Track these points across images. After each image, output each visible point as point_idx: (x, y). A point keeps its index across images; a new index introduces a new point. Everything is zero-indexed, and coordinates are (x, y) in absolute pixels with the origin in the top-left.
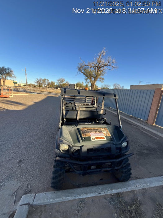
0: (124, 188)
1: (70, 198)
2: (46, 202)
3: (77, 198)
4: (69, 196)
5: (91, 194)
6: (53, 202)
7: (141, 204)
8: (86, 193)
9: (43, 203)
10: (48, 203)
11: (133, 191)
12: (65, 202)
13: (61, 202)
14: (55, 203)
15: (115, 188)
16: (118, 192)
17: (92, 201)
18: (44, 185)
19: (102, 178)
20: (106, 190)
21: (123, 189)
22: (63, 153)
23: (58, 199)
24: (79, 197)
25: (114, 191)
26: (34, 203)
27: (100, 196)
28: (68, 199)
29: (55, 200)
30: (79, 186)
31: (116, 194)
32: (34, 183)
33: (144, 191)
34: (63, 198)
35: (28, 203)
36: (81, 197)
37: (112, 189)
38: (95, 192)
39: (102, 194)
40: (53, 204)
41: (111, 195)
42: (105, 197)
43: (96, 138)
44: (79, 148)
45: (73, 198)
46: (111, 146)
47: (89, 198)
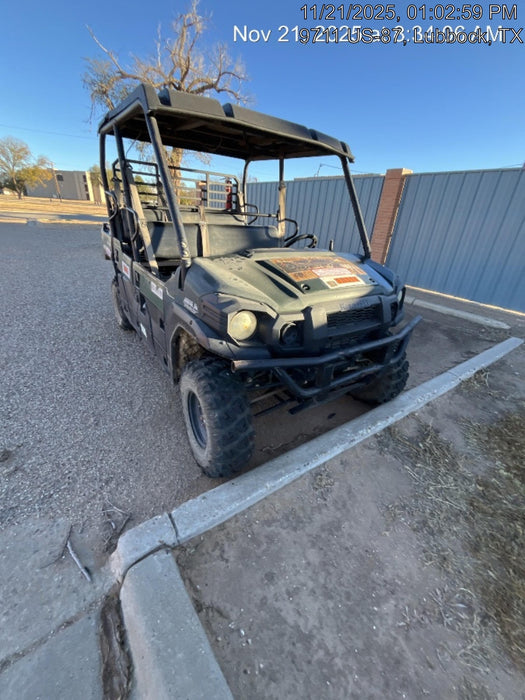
0: (396, 412)
1: (286, 479)
2: (220, 516)
3: (304, 471)
4: (281, 475)
5: (335, 448)
6: (243, 508)
7: (437, 431)
8: (323, 452)
9: (211, 524)
10: (226, 518)
11: (413, 414)
12: (275, 494)
13: (266, 498)
14: (249, 508)
15: (381, 419)
16: (387, 425)
17: (342, 464)
18: (169, 486)
19: (332, 412)
20: (362, 429)
21: (396, 415)
22: (244, 347)
23: (254, 495)
24: (309, 468)
25: (381, 426)
26: (182, 535)
27: (354, 448)
28: (281, 483)
29: (248, 498)
30: (285, 449)
31: (384, 430)
32: (128, 495)
33: (431, 408)
34: (268, 485)
35: (158, 544)
36: (314, 466)
37: (374, 423)
38: (342, 441)
39: (358, 440)
40: (243, 513)
41: (375, 436)
42: (365, 445)
43: (336, 279)
44: (301, 317)
45: (296, 474)
46: (380, 299)
47: (331, 460)
